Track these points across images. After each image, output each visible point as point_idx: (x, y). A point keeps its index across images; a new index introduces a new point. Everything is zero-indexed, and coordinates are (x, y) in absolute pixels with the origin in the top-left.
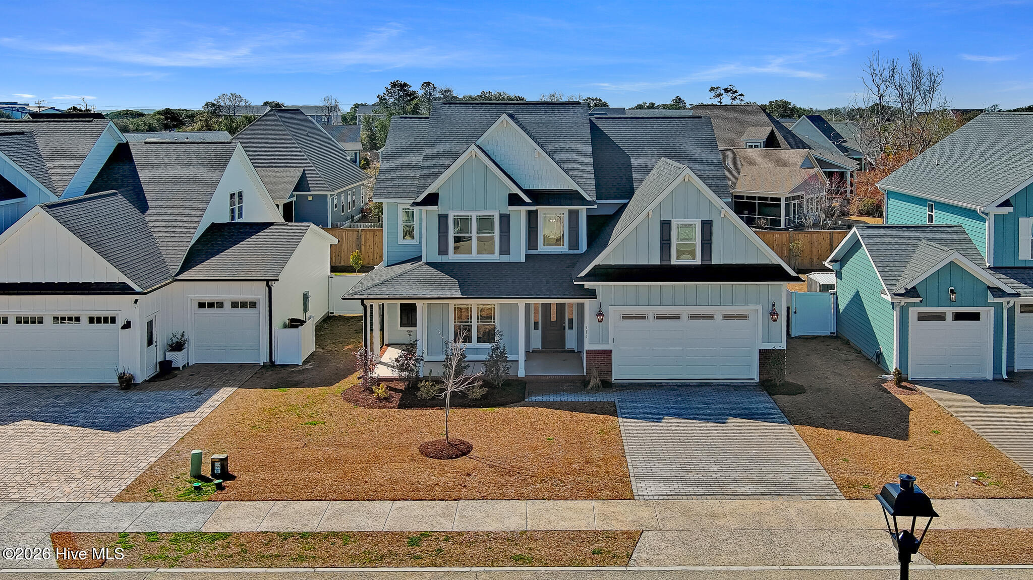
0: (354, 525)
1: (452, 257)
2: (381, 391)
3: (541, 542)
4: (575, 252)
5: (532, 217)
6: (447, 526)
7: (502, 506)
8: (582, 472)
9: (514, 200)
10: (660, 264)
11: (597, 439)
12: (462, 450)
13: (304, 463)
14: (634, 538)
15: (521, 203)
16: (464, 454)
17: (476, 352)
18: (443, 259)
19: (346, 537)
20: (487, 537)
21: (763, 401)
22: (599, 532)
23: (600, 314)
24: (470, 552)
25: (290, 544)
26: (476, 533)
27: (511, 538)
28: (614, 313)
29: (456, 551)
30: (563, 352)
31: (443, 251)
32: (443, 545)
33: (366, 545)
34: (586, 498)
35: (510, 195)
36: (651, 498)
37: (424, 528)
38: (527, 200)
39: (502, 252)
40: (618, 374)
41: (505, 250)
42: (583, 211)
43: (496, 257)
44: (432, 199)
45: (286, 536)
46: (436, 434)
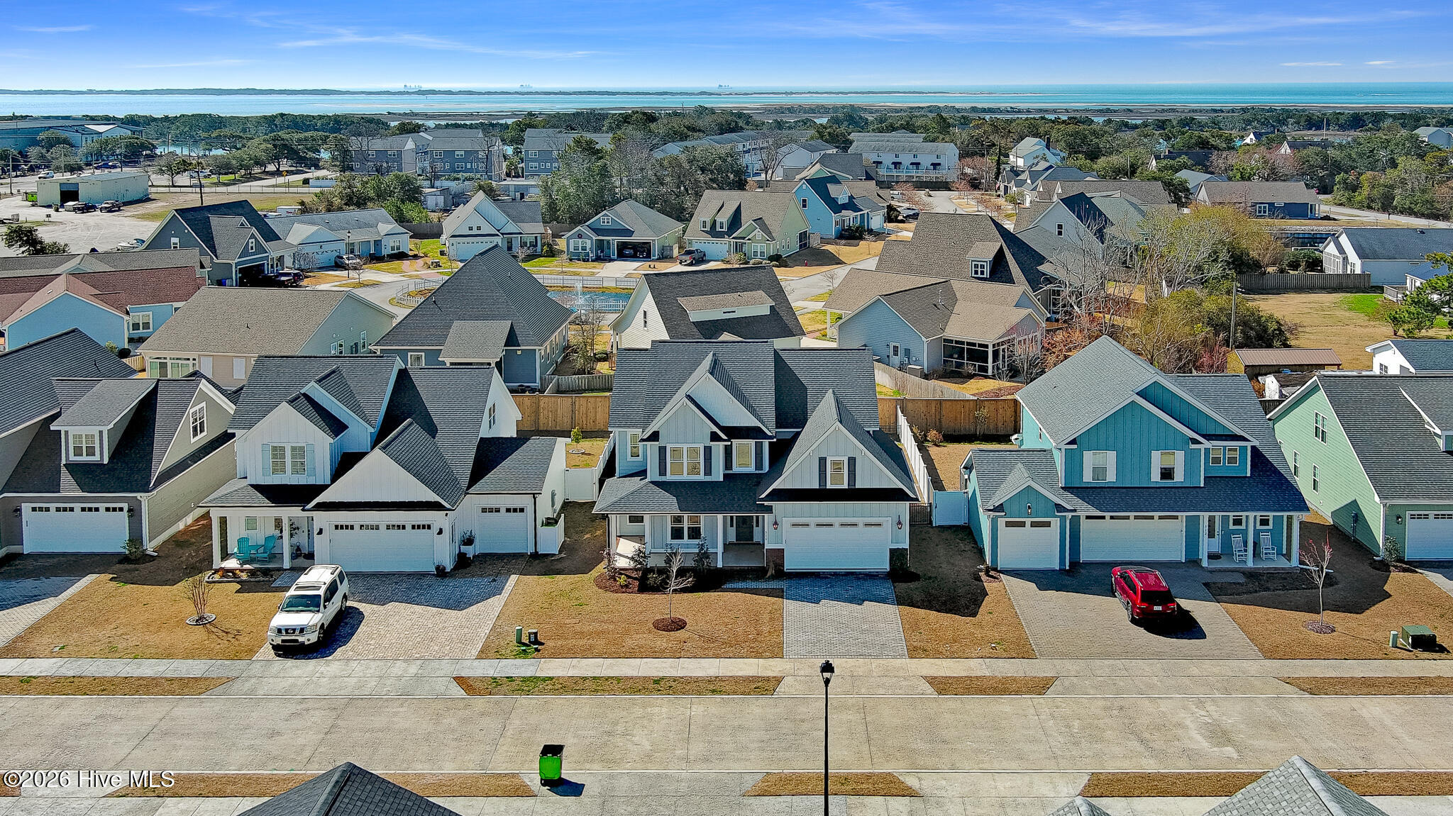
0: (621, 673)
1: (669, 477)
2: (622, 580)
3: (727, 682)
4: (760, 472)
5: (728, 451)
6: (674, 673)
7: (705, 662)
8: (755, 640)
9: (715, 437)
10: (817, 487)
11: (766, 617)
12: (679, 625)
13: (582, 634)
14: (779, 680)
15: (720, 439)
16: (683, 628)
17: (687, 546)
18: (663, 479)
19: (618, 679)
20: (697, 680)
21: (886, 589)
22: (759, 677)
23: (776, 523)
24: (687, 688)
25: (588, 683)
26: (691, 677)
27: (710, 680)
28: (786, 523)
29: (680, 687)
30: (751, 544)
31: (663, 471)
32: (673, 684)
33: (630, 683)
34: (755, 657)
35: (711, 432)
36: (794, 657)
37: (661, 675)
38: (724, 437)
39: (705, 474)
40: (788, 566)
41: (708, 471)
42: (766, 443)
43: (701, 477)
44: (655, 437)
45: (585, 679)
46: (663, 614)
